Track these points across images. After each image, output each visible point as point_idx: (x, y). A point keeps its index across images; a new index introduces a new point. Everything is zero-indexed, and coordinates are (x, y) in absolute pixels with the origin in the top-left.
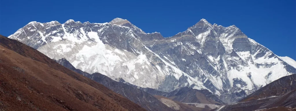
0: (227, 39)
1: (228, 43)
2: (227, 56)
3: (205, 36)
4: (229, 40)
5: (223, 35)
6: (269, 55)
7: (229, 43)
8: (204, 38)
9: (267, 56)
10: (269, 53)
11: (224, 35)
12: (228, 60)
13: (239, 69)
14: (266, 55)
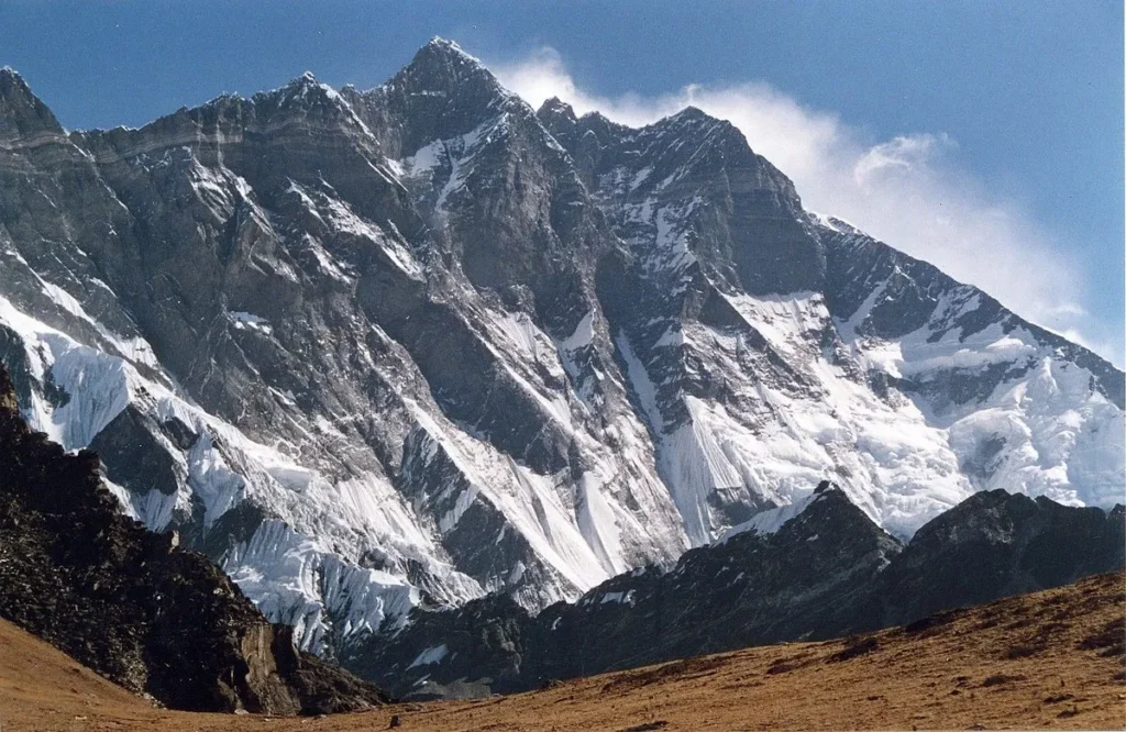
0: (648, 203)
1: (655, 231)
2: (653, 321)
3: (463, 161)
4: (661, 212)
5: (619, 179)
6: (962, 312)
7: (664, 227)
8: (456, 168)
9: (950, 322)
10: (958, 302)
11: (627, 180)
12: (659, 350)
13: (753, 419)
14: (938, 314)
